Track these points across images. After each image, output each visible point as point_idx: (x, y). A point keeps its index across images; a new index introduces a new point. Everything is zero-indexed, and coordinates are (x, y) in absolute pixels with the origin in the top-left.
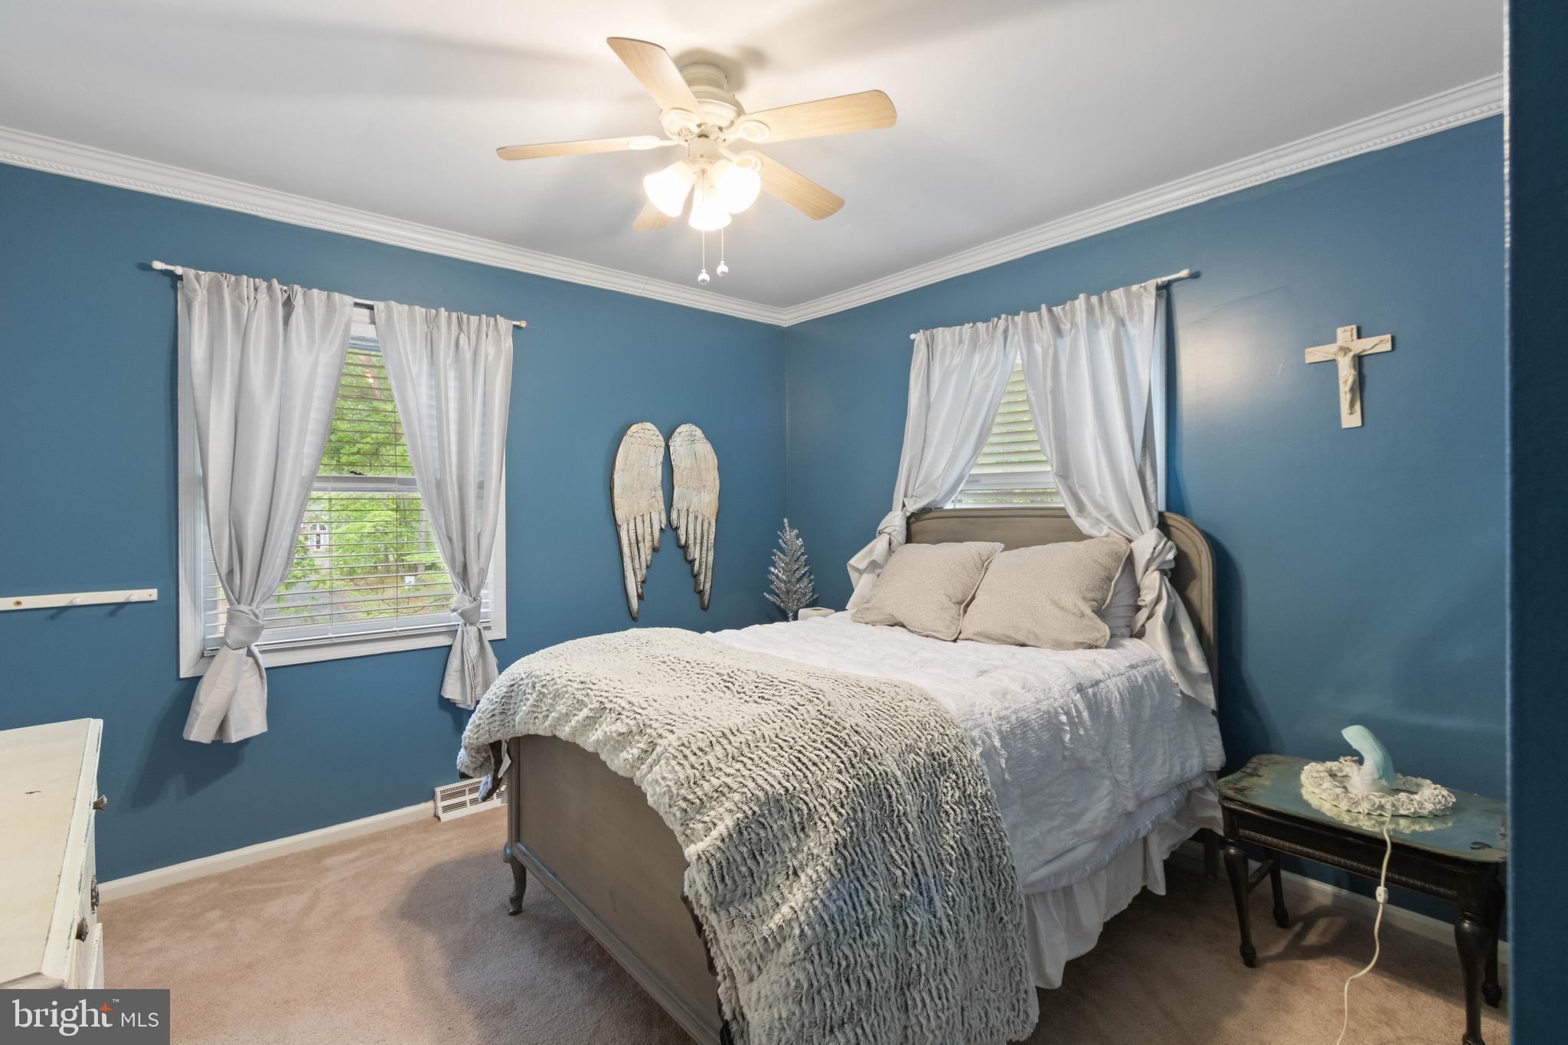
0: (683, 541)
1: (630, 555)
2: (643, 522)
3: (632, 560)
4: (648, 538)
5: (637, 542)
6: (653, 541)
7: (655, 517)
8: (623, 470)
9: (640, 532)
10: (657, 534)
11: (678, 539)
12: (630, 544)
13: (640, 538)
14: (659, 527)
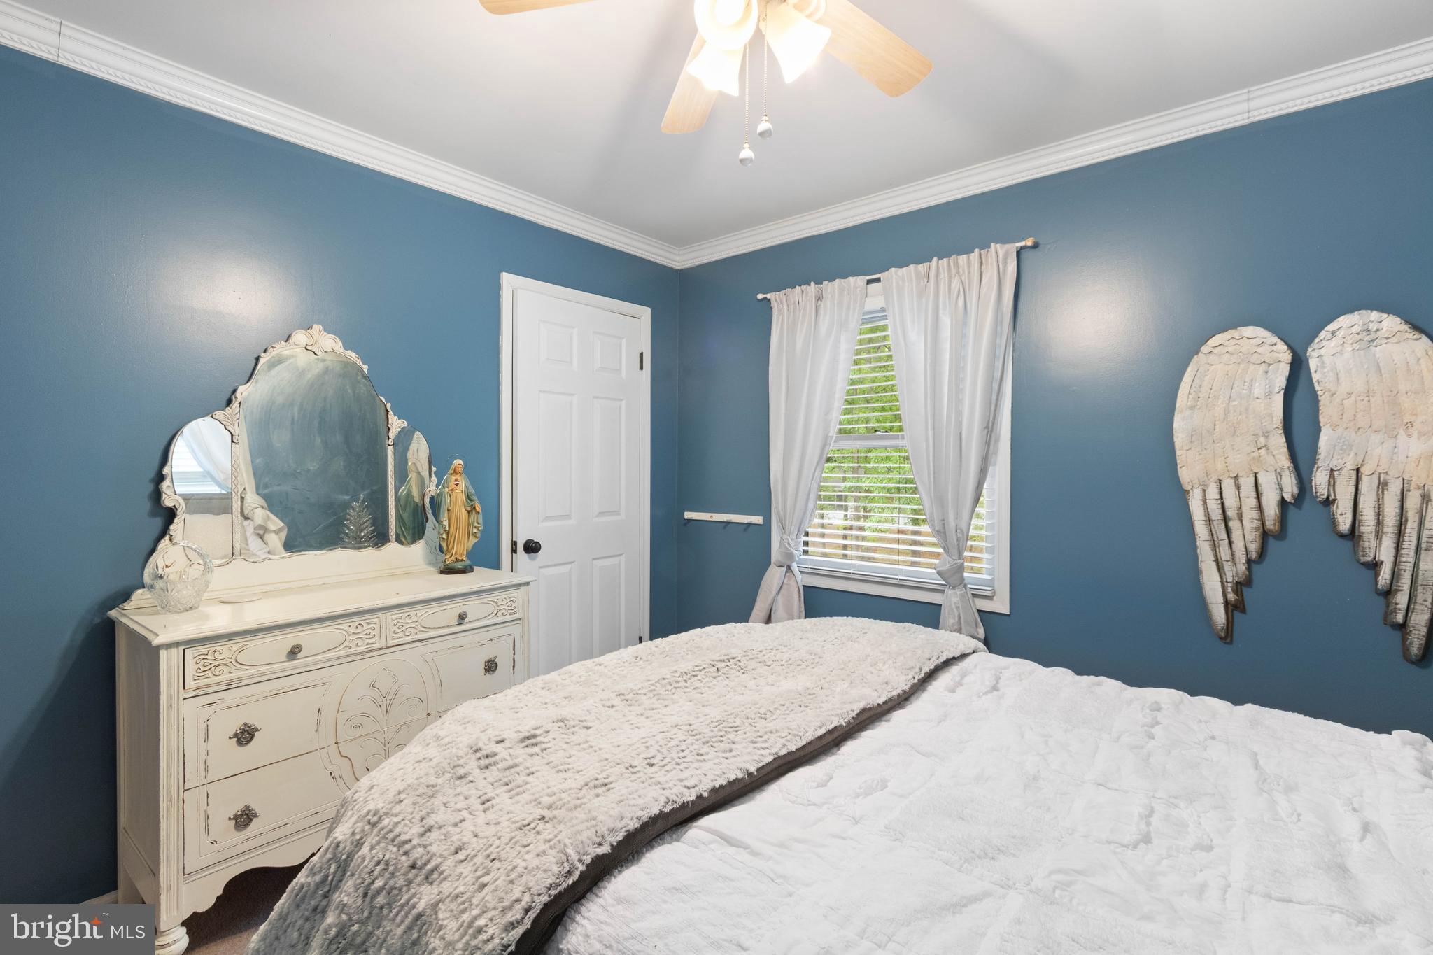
0: (1344, 524)
1: (1208, 538)
2: (1238, 487)
3: (1215, 547)
4: (1250, 514)
5: (1226, 519)
6: (1262, 518)
7: (1267, 482)
8: (1192, 408)
9: (1231, 503)
10: (1272, 509)
11: (1334, 523)
12: (1209, 521)
13: (1231, 513)
14: (1278, 498)
